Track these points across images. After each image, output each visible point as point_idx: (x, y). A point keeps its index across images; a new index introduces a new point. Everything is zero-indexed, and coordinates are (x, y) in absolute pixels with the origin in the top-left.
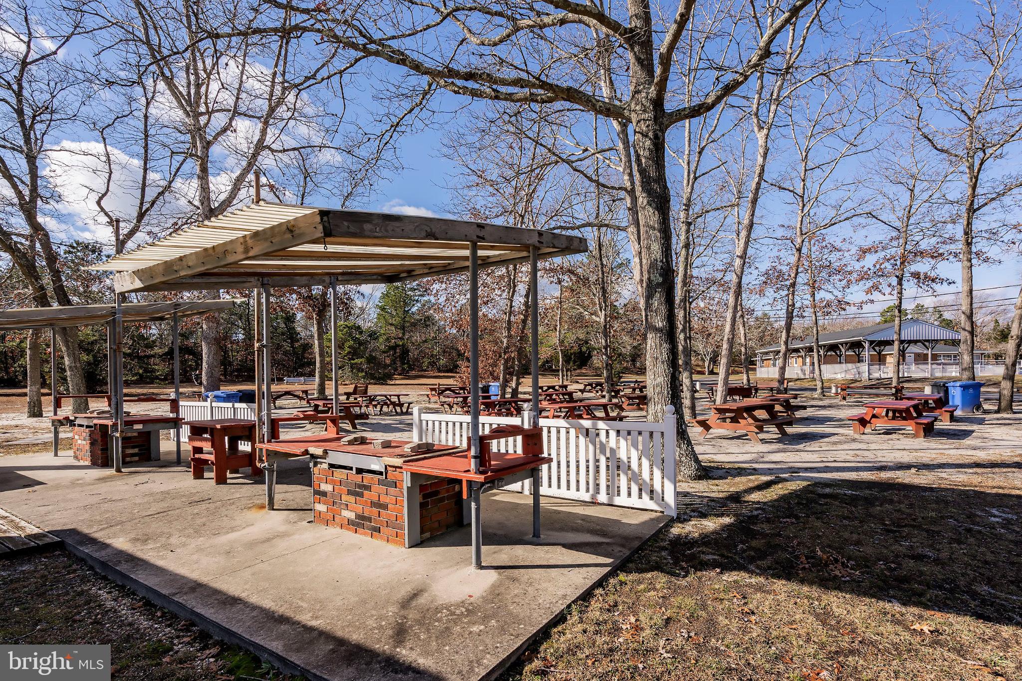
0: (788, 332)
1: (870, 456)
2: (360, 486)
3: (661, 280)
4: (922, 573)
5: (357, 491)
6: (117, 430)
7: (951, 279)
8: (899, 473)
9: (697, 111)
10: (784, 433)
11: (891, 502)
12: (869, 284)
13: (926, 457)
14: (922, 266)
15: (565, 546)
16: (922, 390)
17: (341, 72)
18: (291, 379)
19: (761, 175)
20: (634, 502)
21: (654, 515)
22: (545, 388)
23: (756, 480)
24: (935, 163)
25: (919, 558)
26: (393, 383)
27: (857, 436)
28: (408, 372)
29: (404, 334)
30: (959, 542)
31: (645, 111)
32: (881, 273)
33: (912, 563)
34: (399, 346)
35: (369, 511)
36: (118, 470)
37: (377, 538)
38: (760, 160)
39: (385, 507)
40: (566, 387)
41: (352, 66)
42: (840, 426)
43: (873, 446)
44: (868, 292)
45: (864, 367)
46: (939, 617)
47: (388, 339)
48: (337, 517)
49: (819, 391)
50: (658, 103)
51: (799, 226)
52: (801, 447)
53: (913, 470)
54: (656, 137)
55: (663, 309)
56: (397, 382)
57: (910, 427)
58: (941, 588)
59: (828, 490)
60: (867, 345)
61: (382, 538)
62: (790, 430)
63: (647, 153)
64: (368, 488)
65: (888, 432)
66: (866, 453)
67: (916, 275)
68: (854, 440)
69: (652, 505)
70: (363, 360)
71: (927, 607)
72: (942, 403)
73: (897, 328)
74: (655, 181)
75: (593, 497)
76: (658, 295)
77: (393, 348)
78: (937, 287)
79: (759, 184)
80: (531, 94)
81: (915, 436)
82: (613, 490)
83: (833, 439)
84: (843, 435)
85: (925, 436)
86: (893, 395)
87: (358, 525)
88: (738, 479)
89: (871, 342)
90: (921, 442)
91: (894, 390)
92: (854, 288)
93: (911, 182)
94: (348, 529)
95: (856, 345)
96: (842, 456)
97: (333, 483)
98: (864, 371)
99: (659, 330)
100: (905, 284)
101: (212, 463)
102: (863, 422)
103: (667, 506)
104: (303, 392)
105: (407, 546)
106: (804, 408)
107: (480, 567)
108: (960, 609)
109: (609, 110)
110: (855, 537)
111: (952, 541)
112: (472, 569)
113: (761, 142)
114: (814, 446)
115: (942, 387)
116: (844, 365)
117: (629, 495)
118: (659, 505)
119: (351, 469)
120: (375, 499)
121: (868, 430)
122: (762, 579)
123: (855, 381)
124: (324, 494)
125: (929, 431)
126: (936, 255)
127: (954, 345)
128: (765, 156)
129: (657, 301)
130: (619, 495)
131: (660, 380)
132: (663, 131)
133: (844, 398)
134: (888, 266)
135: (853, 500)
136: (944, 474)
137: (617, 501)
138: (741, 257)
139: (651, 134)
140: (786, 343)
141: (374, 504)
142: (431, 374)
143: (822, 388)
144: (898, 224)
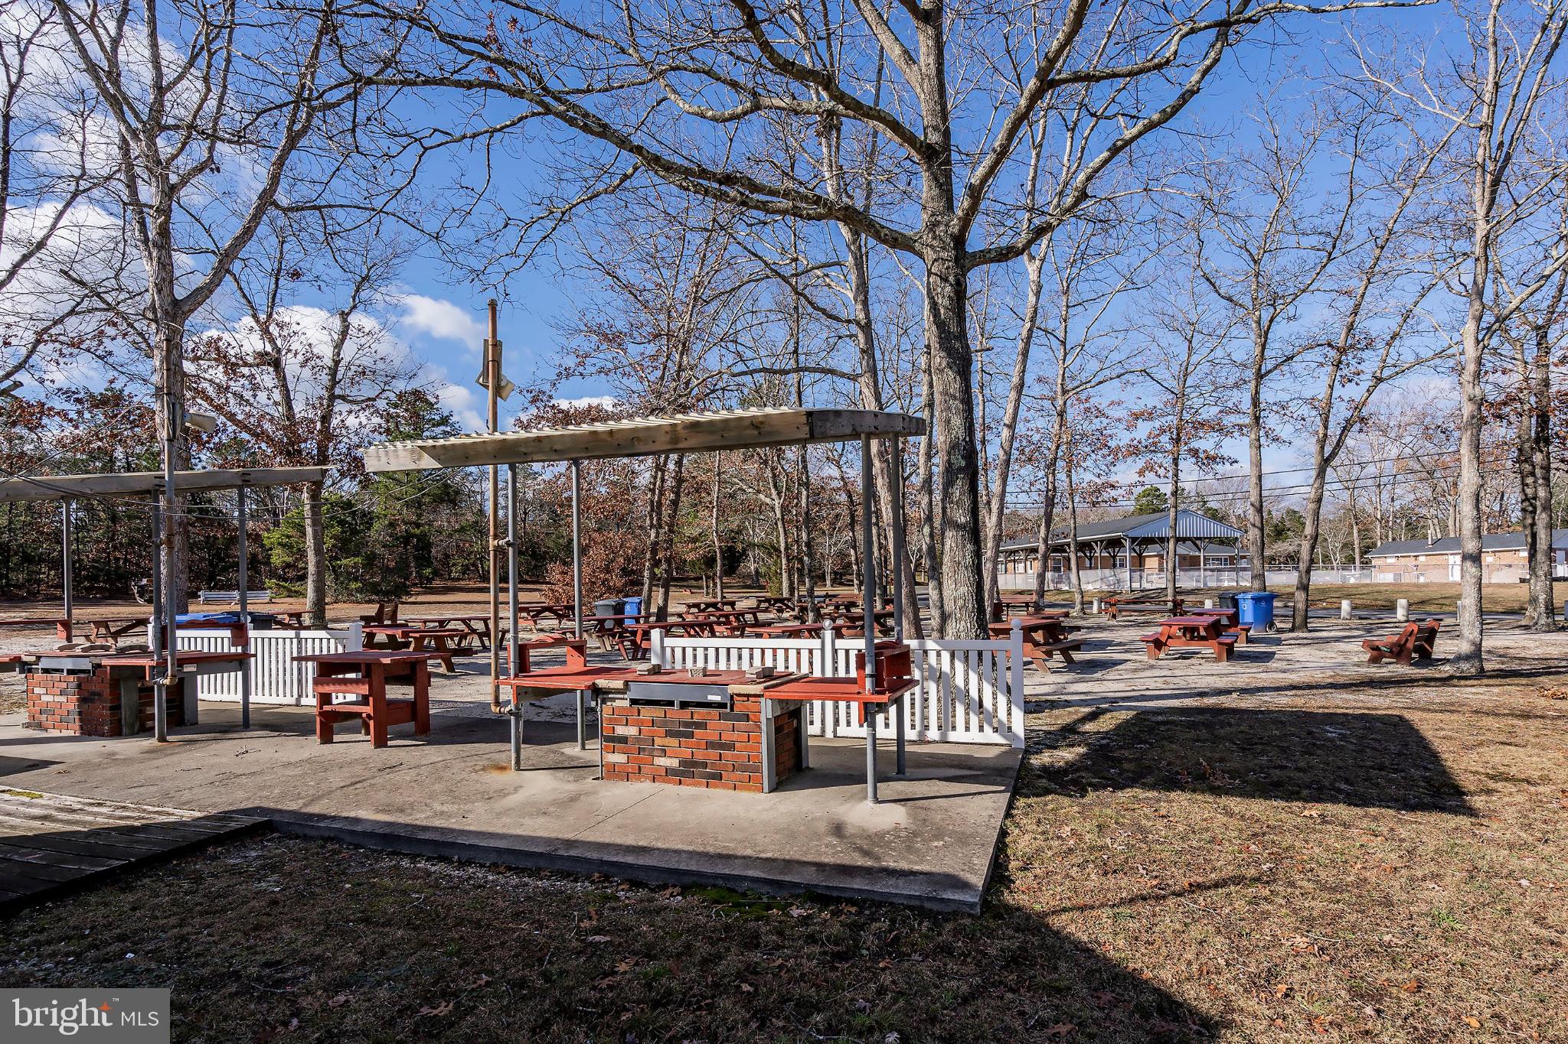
0: (1048, 526)
1: (1183, 684)
2: (687, 724)
3: (963, 463)
4: (1290, 778)
5: (683, 732)
6: (164, 674)
7: (1234, 456)
8: (1222, 698)
9: (1006, 254)
10: (1069, 660)
11: (1230, 725)
12: (1141, 463)
13: (1241, 681)
14: (1206, 443)
15: (940, 779)
16: (1202, 603)
17: (493, 132)
18: (214, 594)
19: (1033, 320)
20: (974, 736)
21: (1003, 749)
22: (703, 606)
23: (1076, 712)
24: (1216, 312)
25: (1282, 768)
26: (412, 599)
27: (1153, 662)
28: (430, 581)
29: (419, 516)
30: (1311, 754)
31: (943, 248)
32: (1153, 448)
33: (1277, 772)
34: (414, 536)
35: (700, 755)
36: (162, 739)
37: (716, 787)
38: (1032, 299)
39: (731, 746)
40: (732, 604)
41: (513, 124)
42: (1127, 651)
43: (1177, 673)
44: (1141, 473)
45: (1125, 574)
46: (1320, 806)
47: (392, 525)
48: (646, 769)
49: (1078, 607)
50: (959, 240)
51: (1060, 381)
52: (1098, 675)
53: (1234, 695)
54: (958, 283)
55: (967, 501)
56: (420, 598)
57: (1208, 649)
58: (1309, 787)
59: (1160, 718)
60: (1127, 544)
61: (725, 787)
62: (1077, 656)
63: (946, 302)
64: (702, 725)
65: (1185, 656)
66: (1176, 680)
67: (1195, 453)
68: (1152, 667)
69: (998, 739)
70: (358, 560)
71: (1306, 801)
72: (1234, 619)
73: (1171, 522)
74: (956, 338)
75: (921, 734)
76: (959, 482)
77: (407, 539)
78: (1219, 468)
79: (1030, 330)
80: (795, 207)
81: (1218, 660)
82: (946, 724)
83: (1128, 666)
84: (1135, 661)
85: (1228, 659)
86: (1170, 611)
87: (682, 774)
88: (1056, 712)
89: (1133, 540)
90: (1224, 666)
91: (1170, 605)
92: (1120, 467)
93: (1189, 330)
94: (668, 782)
95: (1115, 543)
96: (1151, 684)
97: (639, 724)
98: (1124, 579)
99: (958, 527)
100: (1182, 465)
101: (368, 716)
102: (1158, 644)
103: (1016, 736)
104: (291, 615)
105: (766, 789)
106: (1078, 628)
107: (877, 801)
108: (1334, 800)
109: (896, 240)
110: (1217, 755)
111: (1303, 753)
112: (869, 803)
113: (1033, 276)
114: (1112, 674)
115: (1231, 599)
116: (1099, 571)
117: (967, 729)
118: (1005, 737)
119: (671, 703)
120: (715, 738)
121: (1162, 655)
122: (1156, 794)
123: (1115, 593)
124: (623, 740)
125: (1231, 654)
126: (1221, 430)
127: (1228, 545)
128: (1038, 294)
129: (958, 491)
130: (954, 728)
131: (963, 590)
132: (964, 275)
133: (1114, 616)
134: (1165, 439)
135: (1192, 726)
136: (1267, 697)
137: (952, 736)
138: (1009, 426)
139: (951, 279)
140: (1045, 540)
141: (710, 745)
142: (471, 584)
143: (1082, 603)
144: (1172, 383)
